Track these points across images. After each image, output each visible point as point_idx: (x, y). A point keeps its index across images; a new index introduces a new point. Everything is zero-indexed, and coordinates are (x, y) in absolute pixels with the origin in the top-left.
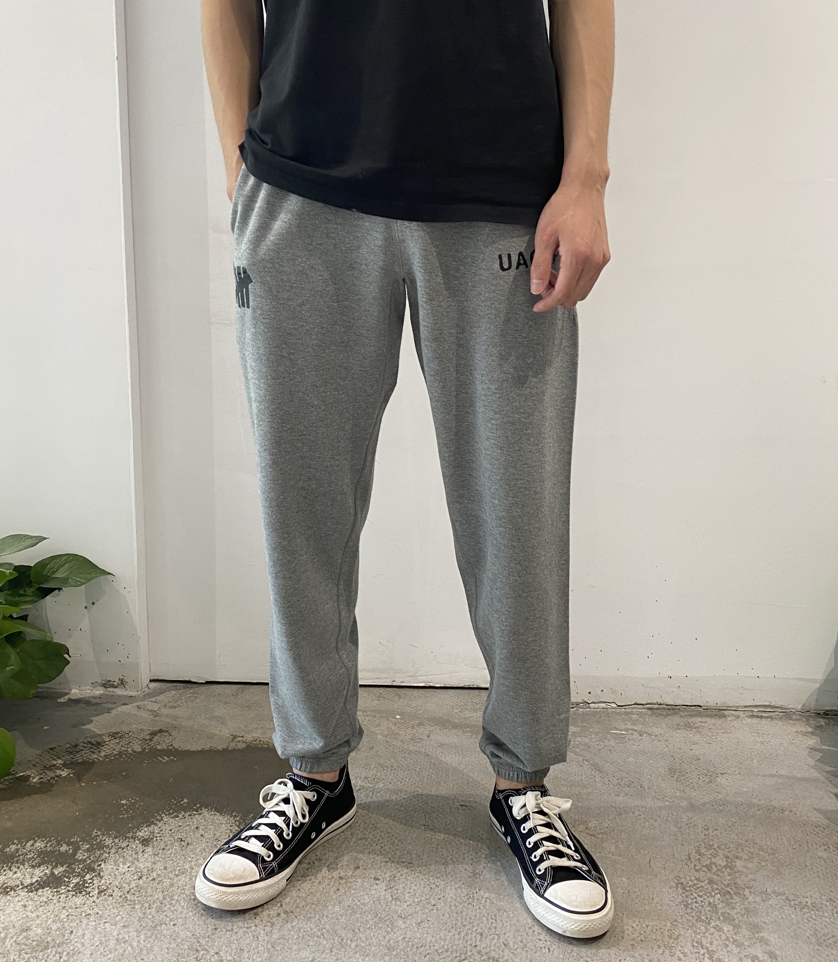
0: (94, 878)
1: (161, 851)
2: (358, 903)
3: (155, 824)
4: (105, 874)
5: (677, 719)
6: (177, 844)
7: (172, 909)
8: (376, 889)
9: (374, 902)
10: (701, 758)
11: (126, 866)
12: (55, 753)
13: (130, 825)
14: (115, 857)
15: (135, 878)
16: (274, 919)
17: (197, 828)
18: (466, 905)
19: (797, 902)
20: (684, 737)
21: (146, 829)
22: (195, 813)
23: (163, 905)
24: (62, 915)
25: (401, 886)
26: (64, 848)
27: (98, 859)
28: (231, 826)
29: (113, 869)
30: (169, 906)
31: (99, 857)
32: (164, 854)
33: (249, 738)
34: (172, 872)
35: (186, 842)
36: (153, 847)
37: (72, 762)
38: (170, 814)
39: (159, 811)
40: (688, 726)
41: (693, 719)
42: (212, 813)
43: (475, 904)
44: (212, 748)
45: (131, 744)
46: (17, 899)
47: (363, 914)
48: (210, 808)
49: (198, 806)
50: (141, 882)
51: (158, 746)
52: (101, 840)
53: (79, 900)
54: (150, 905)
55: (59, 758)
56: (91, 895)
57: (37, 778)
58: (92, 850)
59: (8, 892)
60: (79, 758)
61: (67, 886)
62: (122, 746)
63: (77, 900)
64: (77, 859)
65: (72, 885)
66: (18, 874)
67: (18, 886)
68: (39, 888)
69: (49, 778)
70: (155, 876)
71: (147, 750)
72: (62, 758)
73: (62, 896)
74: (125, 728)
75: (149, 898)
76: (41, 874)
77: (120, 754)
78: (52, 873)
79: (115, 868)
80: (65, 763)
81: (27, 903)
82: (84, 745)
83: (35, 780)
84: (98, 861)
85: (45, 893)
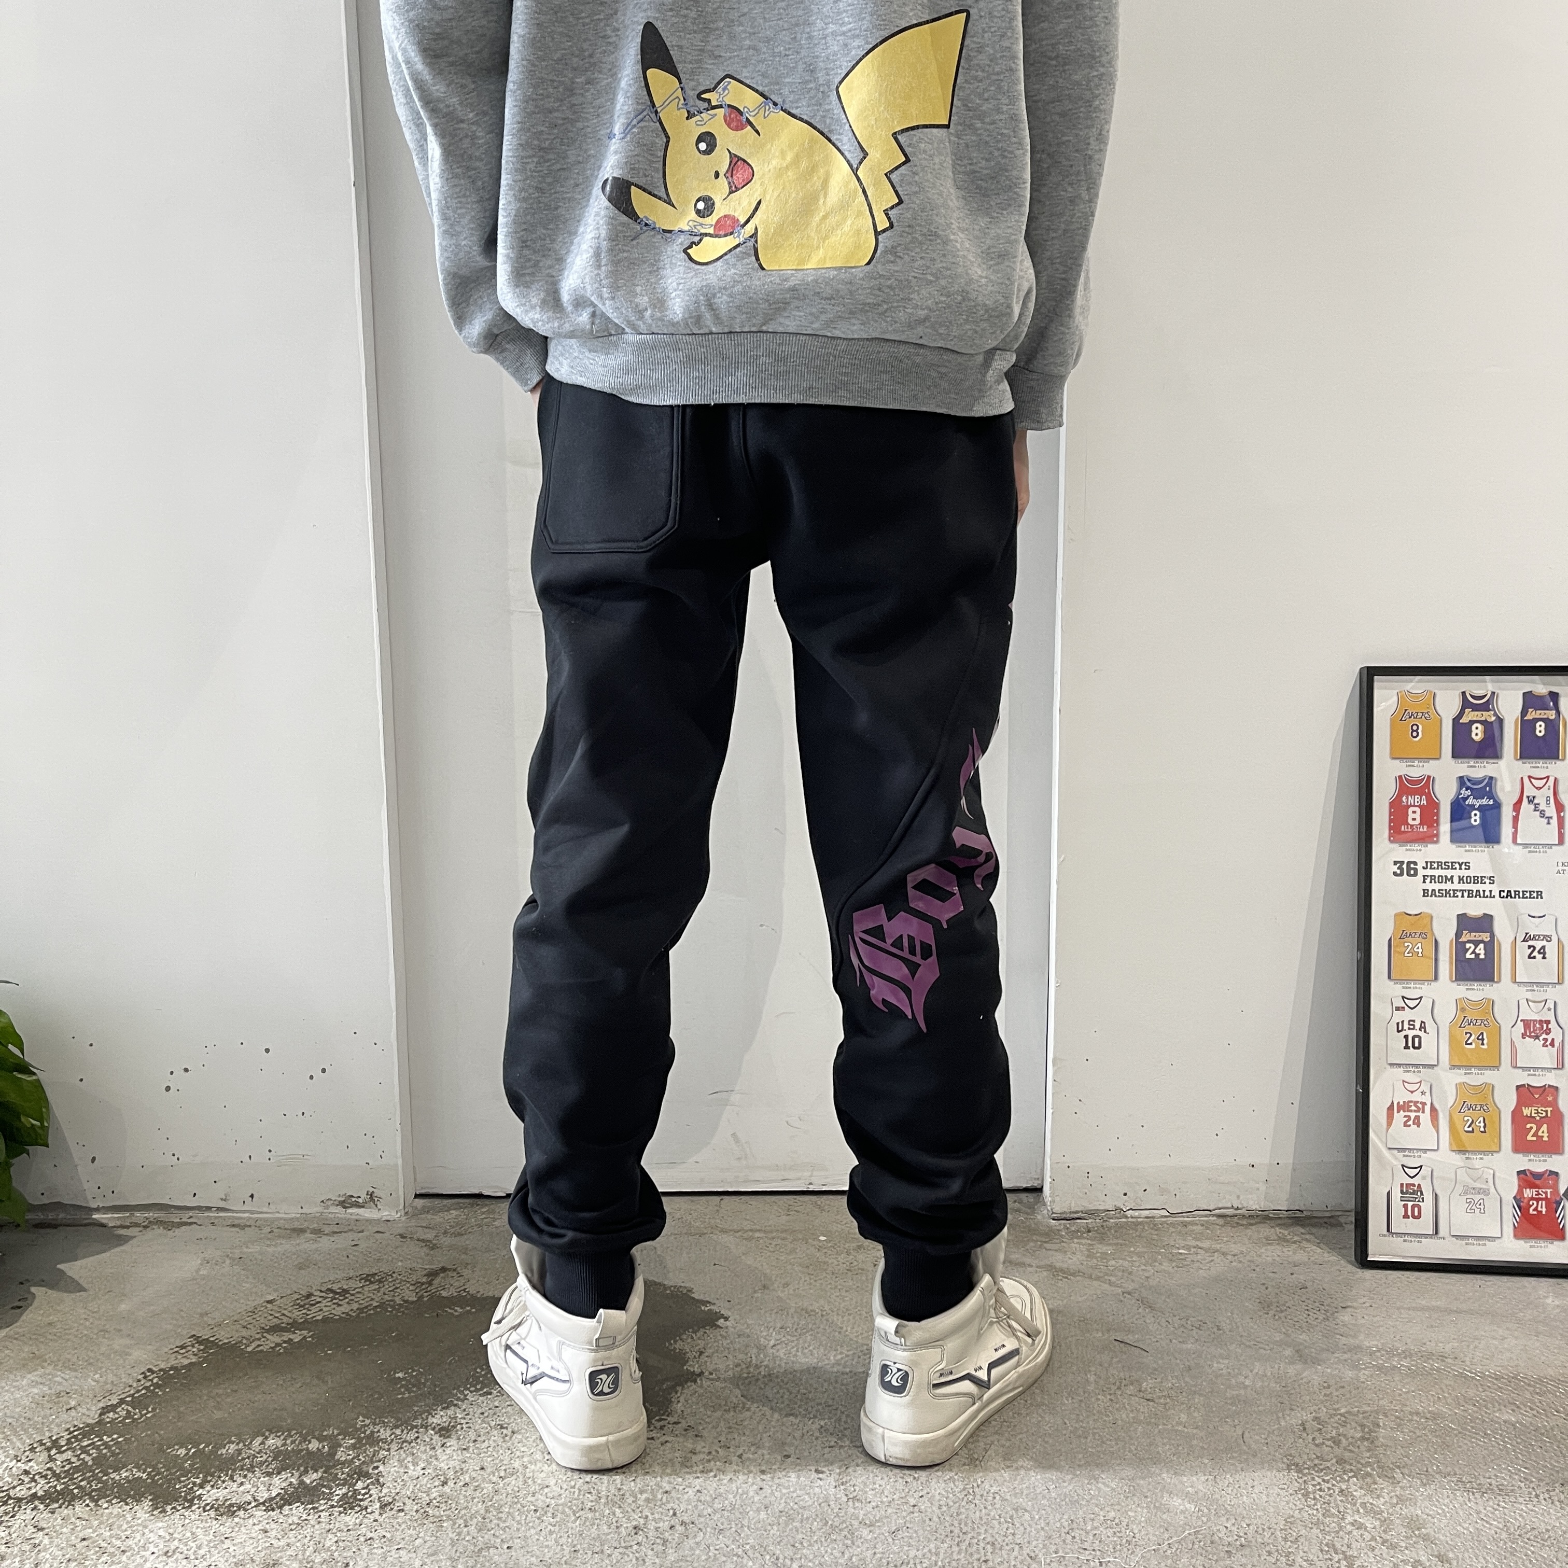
0: (370, 1487)
1: (472, 1444)
2: (796, 1507)
3: (457, 1405)
4: (387, 1480)
5: (1266, 1231)
6: (495, 1432)
7: (502, 1525)
8: (820, 1487)
9: (820, 1505)
10: (1309, 1284)
11: (419, 1468)
12: (276, 1308)
13: (416, 1408)
14: (400, 1455)
15: (436, 1484)
18: (964, 1503)
20: (1280, 1256)
21: (445, 1413)
23: (487, 1520)
24: (327, 1541)
26: (314, 1445)
27: (372, 1459)
29: (397, 1472)
30: (495, 1521)
31: (374, 1455)
32: (478, 1448)
34: (494, 1474)
36: (459, 1439)
37: (306, 1320)
38: (476, 1391)
39: (459, 1386)
40: (1283, 1240)
41: (1292, 1231)
43: (977, 1502)
45: (398, 1290)
46: (251, 1521)
47: (805, 1522)
50: (446, 1489)
51: (442, 1292)
52: (372, 1432)
53: (350, 1519)
54: (465, 1521)
55: (284, 1315)
56: (369, 1510)
57: (254, 1345)
58: (360, 1448)
59: (235, 1511)
60: (316, 1314)
61: (329, 1499)
62: (385, 1294)
63: (347, 1518)
64: (339, 1460)
65: (336, 1498)
66: (247, 1486)
67: (249, 1503)
68: (283, 1505)
69: (273, 1345)
70: (467, 1480)
71: (426, 1299)
72: (289, 1314)
73: (323, 1514)
74: (385, 1268)
75: (463, 1512)
76: (284, 1484)
77: (382, 1305)
78: (302, 1482)
79: (402, 1470)
80: (295, 1322)
81: (268, 1526)
82: (323, 1294)
83: (249, 1349)
84: (372, 1462)
85: (294, 1512)
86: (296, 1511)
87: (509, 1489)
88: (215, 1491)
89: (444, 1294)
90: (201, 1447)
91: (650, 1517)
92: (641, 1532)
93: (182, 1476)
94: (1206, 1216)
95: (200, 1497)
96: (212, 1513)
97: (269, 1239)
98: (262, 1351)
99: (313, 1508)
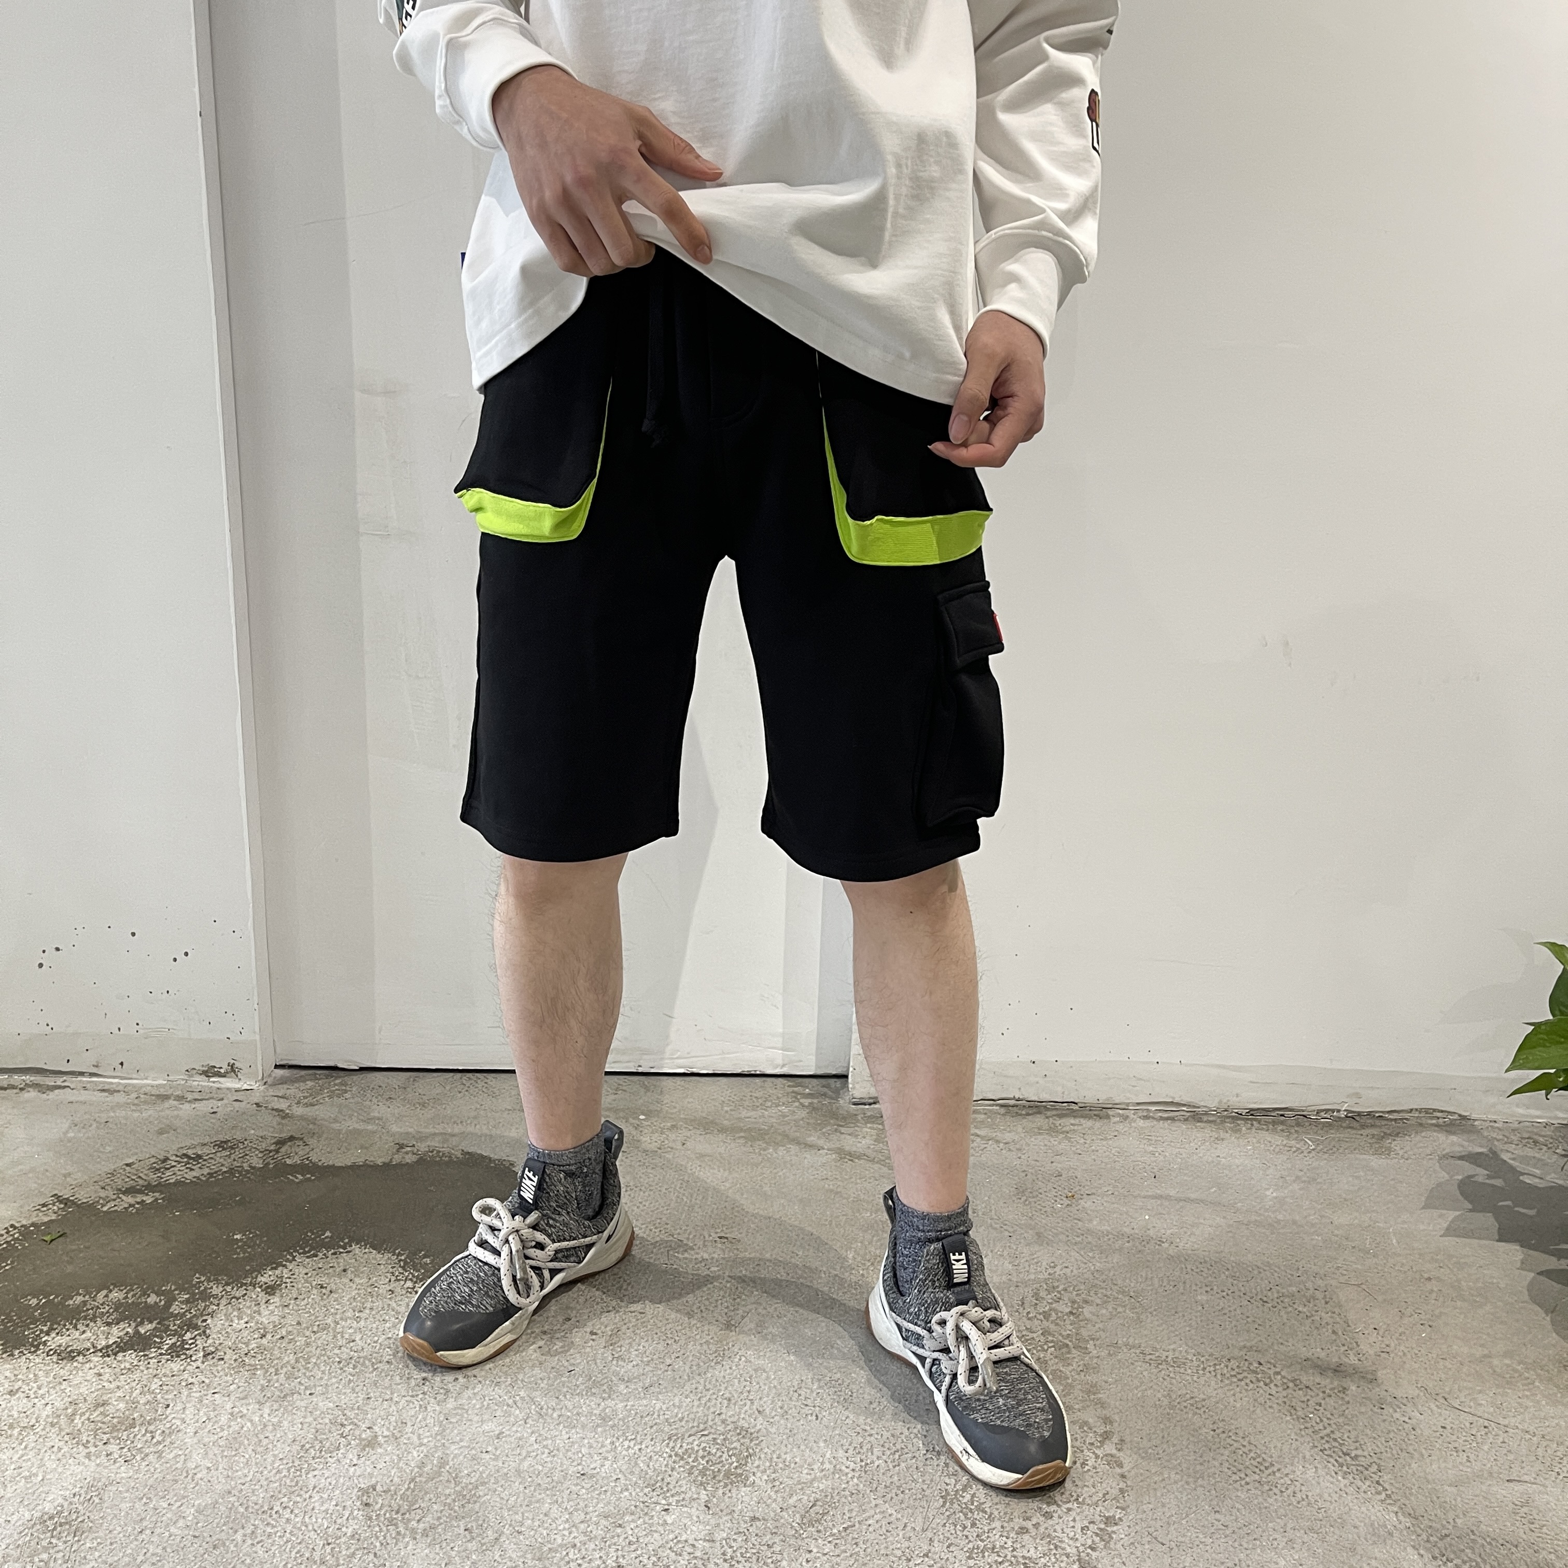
0: (197, 1338)
1: (292, 1302)
2: (566, 1364)
3: (285, 1266)
4: (213, 1332)
6: (315, 1291)
7: (308, 1374)
8: (592, 1346)
9: (590, 1365)
11: (242, 1322)
12: (133, 1171)
13: (248, 1268)
14: (227, 1309)
15: (256, 1336)
16: (450, 1385)
17: (345, 1271)
19: (1153, 1357)
21: (270, 1273)
22: (342, 1250)
23: (296, 1370)
24: (153, 1385)
25: (627, 1342)
26: (152, 1299)
27: (202, 1313)
28: (393, 1268)
29: (223, 1325)
30: (303, 1371)
31: (204, 1310)
32: (298, 1305)
33: (422, 1147)
34: (308, 1328)
35: (329, 1289)
36: (282, 1296)
37: (160, 1183)
38: (304, 1253)
39: (290, 1248)
42: (367, 1250)
44: (367, 1162)
45: (248, 1157)
46: (87, 1366)
48: (363, 1243)
49: (347, 1240)
50: (264, 1341)
51: (287, 1159)
52: (206, 1288)
53: (176, 1366)
54: (277, 1370)
55: (140, 1177)
56: (193, 1359)
57: (109, 1205)
58: (193, 1302)
59: (75, 1357)
60: (169, 1177)
61: (159, 1348)
62: (234, 1160)
63: (173, 1365)
64: (172, 1313)
65: (166, 1347)
66: (88, 1334)
67: (88, 1350)
68: (118, 1352)
69: (126, 1206)
70: (284, 1333)
71: (271, 1166)
72: (144, 1177)
73: (151, 1361)
74: (239, 1135)
75: (275, 1362)
76: (121, 1334)
77: (231, 1171)
78: (137, 1332)
79: (227, 1324)
80: (149, 1184)
81: (102, 1371)
82: (178, 1159)
83: (105, 1209)
84: (202, 1315)
85: (127, 1358)
86: (130, 1357)
87: (319, 1342)
88: (59, 1337)
89: (289, 1161)
90: (51, 1298)
92: (427, 1383)
93: (31, 1323)
94: (990, 1105)
95: (45, 1343)
96: (55, 1358)
97: (134, 1105)
98: (116, 1211)
99: (144, 1355)
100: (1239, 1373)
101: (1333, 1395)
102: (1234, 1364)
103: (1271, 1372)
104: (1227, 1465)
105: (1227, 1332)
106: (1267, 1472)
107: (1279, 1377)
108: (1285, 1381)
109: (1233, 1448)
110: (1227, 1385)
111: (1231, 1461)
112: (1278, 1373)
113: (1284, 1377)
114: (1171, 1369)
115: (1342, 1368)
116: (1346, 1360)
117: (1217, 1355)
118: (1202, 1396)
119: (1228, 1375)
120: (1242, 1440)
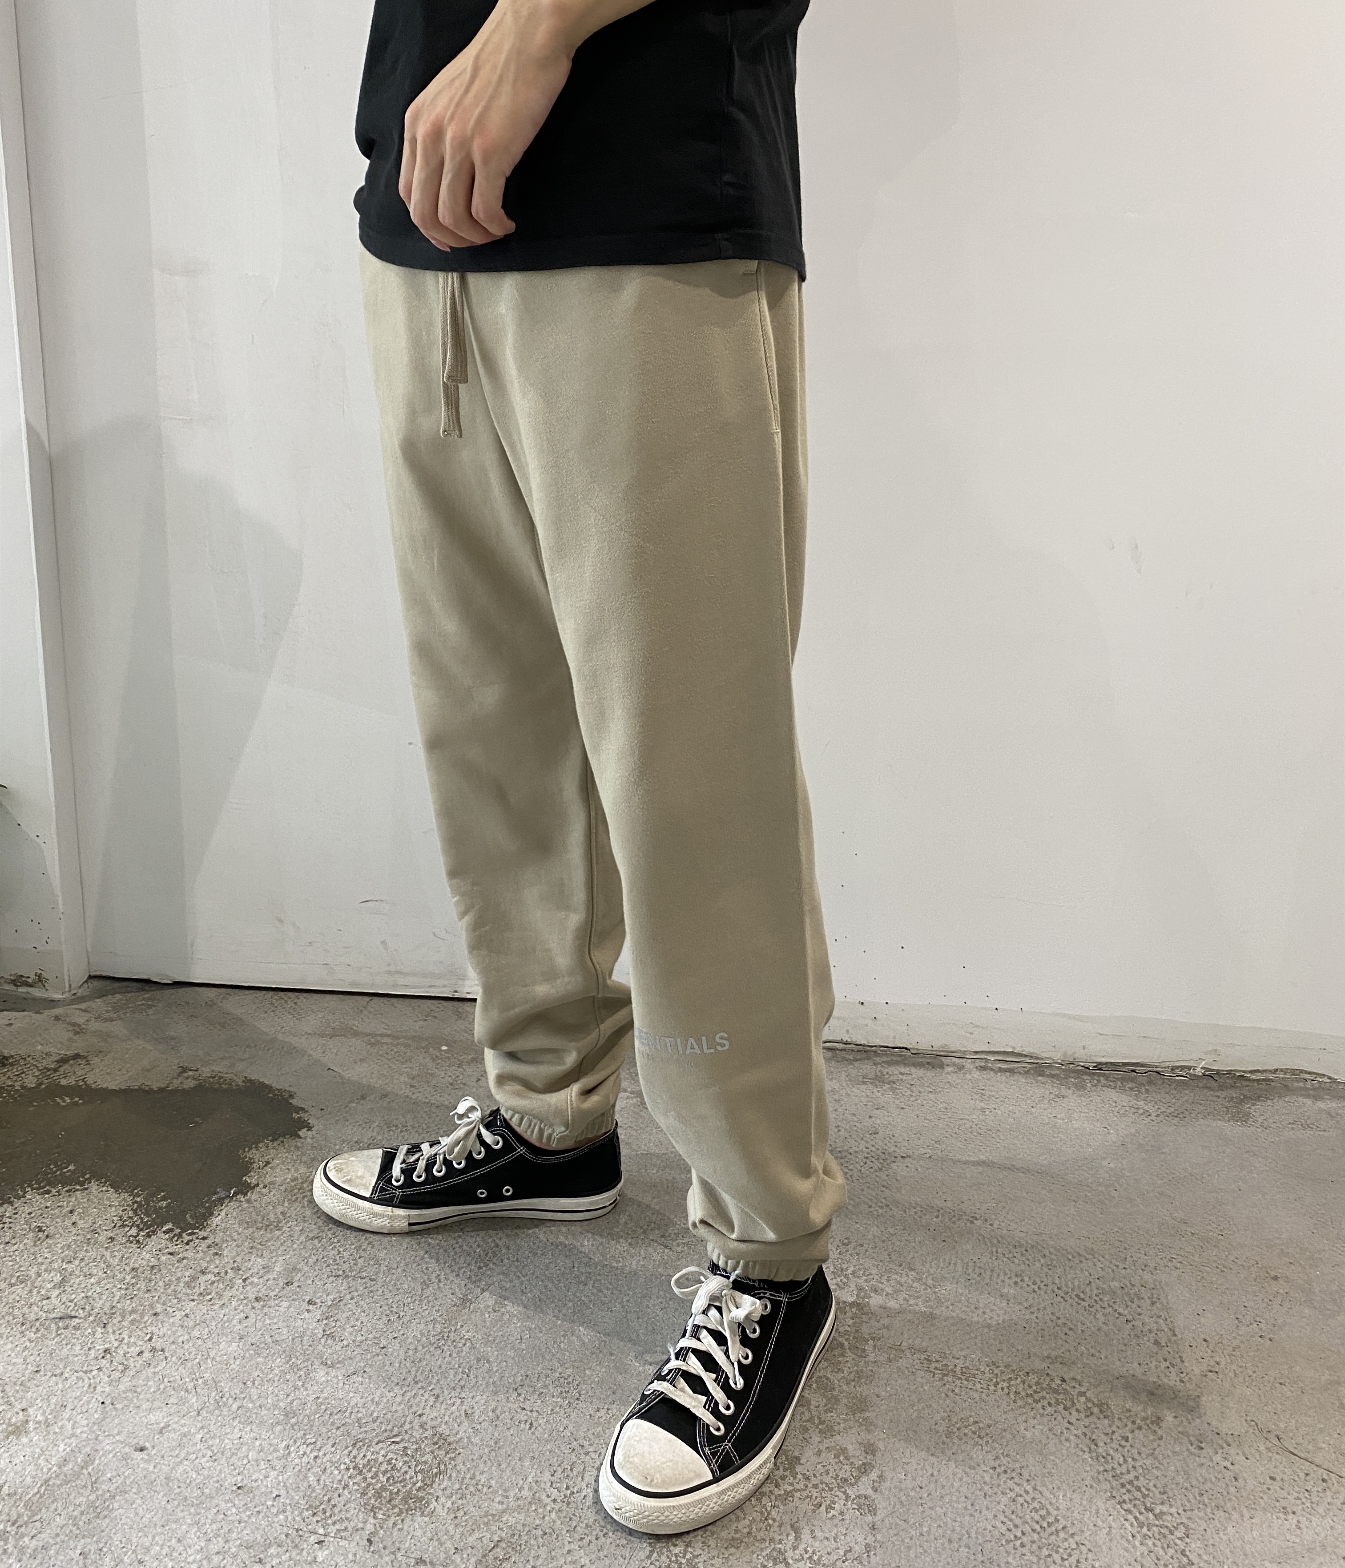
3: (11, 1203)
5: (867, 1068)
6: (30, 1235)
8: (304, 1319)
9: (293, 1339)
10: (881, 1130)
18: (432, 1349)
19: (939, 1365)
20: (867, 1096)
22: (78, 1187)
25: (345, 1315)
28: (124, 1211)
33: (206, 1072)
35: (46, 1233)
38: (38, 1189)
40: (879, 1080)
41: (892, 1070)
42: (104, 1189)
43: (445, 1348)
44: (143, 1087)
45: (23, 1075)
47: (270, 1357)
48: (103, 1180)
49: (88, 1176)
51: (62, 1080)
62: (9, 1078)
91: (126, 1341)
92: (108, 1356)
100: (1035, 1392)
101: (1145, 1427)
102: (1033, 1379)
103: (1075, 1393)
104: (1002, 1518)
105: (1031, 1337)
106: (1049, 1530)
107: (1083, 1399)
108: (1090, 1405)
109: (1012, 1495)
110: (1020, 1407)
111: (1008, 1513)
112: (1082, 1394)
113: (1089, 1400)
114: (958, 1382)
115: (1160, 1392)
116: (1165, 1380)
117: (1014, 1367)
118: (987, 1422)
119: (1023, 1394)
120: (1025, 1484)
